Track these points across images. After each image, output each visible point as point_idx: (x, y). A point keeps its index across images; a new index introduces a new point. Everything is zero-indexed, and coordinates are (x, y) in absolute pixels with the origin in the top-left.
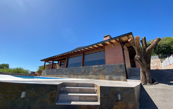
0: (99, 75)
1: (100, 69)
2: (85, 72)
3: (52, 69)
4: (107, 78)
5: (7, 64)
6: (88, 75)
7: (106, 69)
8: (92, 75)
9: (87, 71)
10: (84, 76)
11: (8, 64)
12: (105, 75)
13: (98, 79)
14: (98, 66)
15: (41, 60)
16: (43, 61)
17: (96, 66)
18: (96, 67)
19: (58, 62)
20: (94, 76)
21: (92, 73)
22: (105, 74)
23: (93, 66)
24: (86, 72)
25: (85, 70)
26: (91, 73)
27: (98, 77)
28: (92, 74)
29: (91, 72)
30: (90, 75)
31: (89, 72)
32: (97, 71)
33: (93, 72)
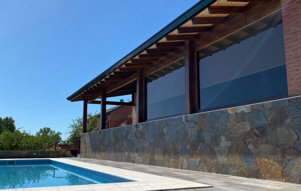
0: (259, 154)
1: (263, 122)
2: (200, 139)
3: (103, 127)
4: (294, 172)
5: (7, 119)
6: (213, 153)
7: (288, 121)
8: (227, 156)
9: (207, 136)
10: (198, 159)
11: (11, 119)
12: (283, 157)
13: (256, 175)
14: (253, 110)
15: (69, 99)
16: (75, 100)
17: (245, 108)
18: (243, 113)
19: (133, 98)
20: (237, 160)
21: (229, 144)
22: (284, 152)
23: (230, 110)
24: (203, 141)
25: (200, 132)
26: (224, 143)
27: (253, 167)
28: (230, 151)
29: (223, 138)
30: (221, 153)
31: (216, 140)
32: (249, 133)
33: (230, 140)
